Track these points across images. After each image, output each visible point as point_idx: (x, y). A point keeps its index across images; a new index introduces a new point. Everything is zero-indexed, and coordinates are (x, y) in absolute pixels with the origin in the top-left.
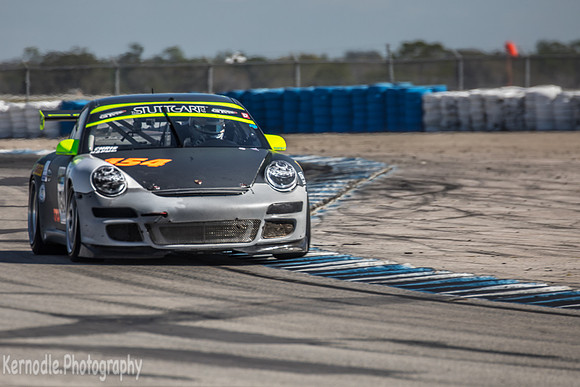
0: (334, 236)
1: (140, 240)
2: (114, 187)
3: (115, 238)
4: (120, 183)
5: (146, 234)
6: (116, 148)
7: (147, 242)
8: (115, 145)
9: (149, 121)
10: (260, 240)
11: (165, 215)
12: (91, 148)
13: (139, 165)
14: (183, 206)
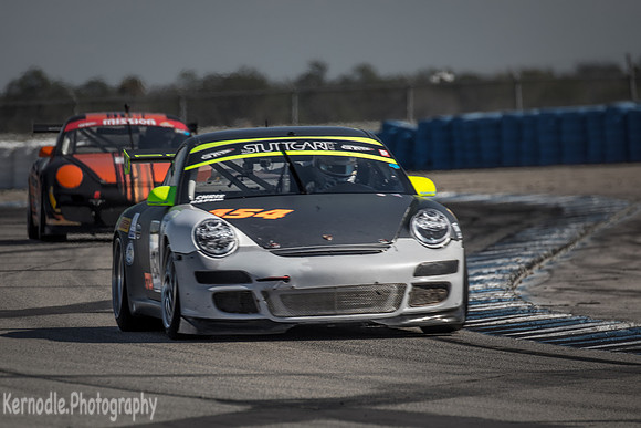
0: (567, 294)
1: (256, 311)
2: (222, 245)
3: (224, 310)
4: (230, 240)
5: (263, 304)
6: (222, 196)
7: (265, 314)
8: (220, 193)
9: (264, 162)
10: (406, 309)
11: (286, 279)
12: (191, 197)
13: (252, 217)
14: (309, 269)
